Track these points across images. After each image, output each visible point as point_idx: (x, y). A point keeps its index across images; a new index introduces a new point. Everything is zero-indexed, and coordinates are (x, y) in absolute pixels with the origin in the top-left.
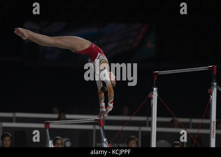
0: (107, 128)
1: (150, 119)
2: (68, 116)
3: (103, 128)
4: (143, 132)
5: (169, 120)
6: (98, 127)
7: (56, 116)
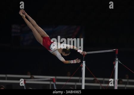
0: (57, 83)
1: (81, 78)
2: (35, 77)
3: (55, 83)
4: (77, 86)
5: (92, 79)
6: (52, 83)
7: (29, 76)
